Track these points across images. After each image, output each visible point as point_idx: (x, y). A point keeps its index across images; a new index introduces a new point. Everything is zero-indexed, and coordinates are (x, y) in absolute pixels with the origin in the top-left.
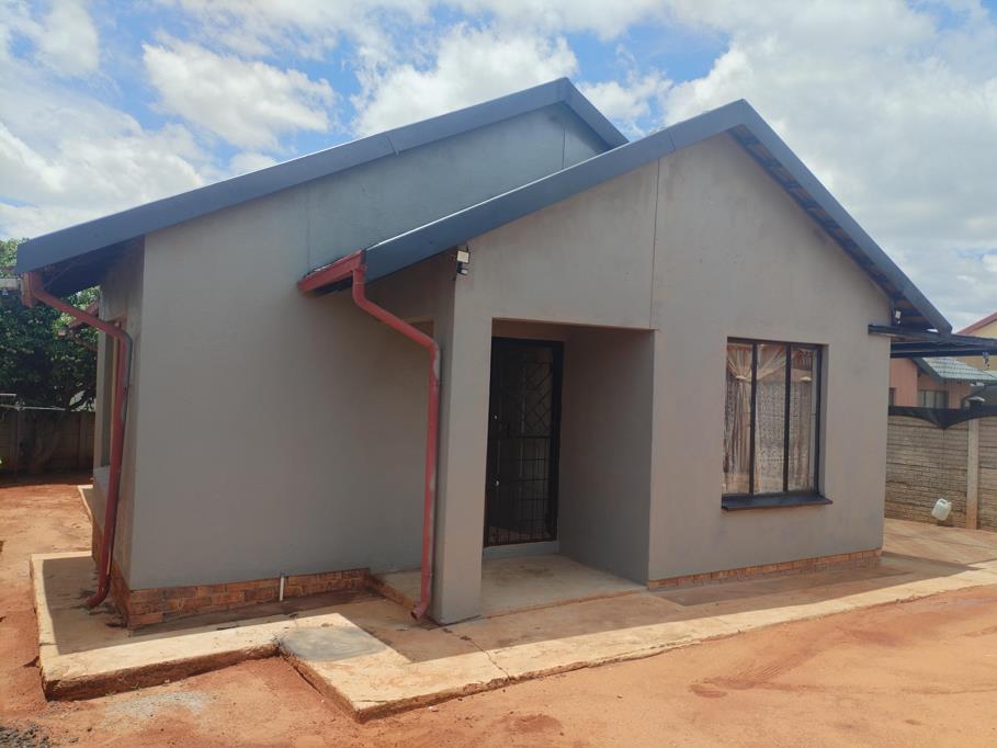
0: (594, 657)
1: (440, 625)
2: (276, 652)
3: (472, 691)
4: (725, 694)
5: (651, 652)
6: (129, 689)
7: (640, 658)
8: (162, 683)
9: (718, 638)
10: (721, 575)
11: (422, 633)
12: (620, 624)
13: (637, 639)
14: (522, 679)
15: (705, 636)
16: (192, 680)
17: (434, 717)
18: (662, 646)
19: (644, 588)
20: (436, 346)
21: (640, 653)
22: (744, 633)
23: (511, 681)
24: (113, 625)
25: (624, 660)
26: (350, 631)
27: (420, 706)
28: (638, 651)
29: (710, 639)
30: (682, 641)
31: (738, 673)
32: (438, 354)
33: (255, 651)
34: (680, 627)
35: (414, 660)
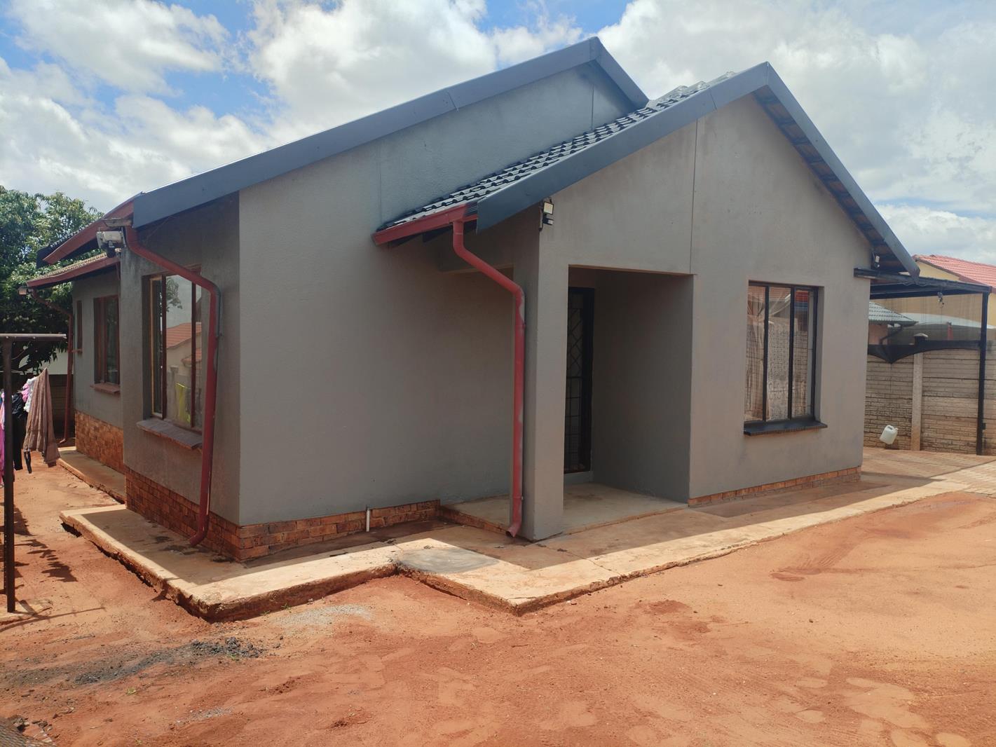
0: (680, 558)
1: (532, 542)
2: (396, 571)
3: (597, 587)
4: (803, 578)
5: (723, 552)
6: (280, 609)
7: (716, 558)
8: (306, 602)
9: (769, 539)
10: (744, 493)
11: (519, 548)
12: (684, 534)
13: (706, 544)
14: (632, 577)
15: (759, 538)
16: (331, 597)
17: (575, 608)
18: (729, 547)
19: (686, 505)
20: (522, 292)
21: (715, 554)
22: (787, 535)
23: (623, 579)
24: (220, 561)
25: (704, 559)
26: (453, 551)
27: (560, 601)
28: (712, 551)
29: (763, 541)
30: (743, 542)
31: (802, 563)
32: (523, 298)
33: (379, 570)
34: (734, 533)
35: (531, 568)
